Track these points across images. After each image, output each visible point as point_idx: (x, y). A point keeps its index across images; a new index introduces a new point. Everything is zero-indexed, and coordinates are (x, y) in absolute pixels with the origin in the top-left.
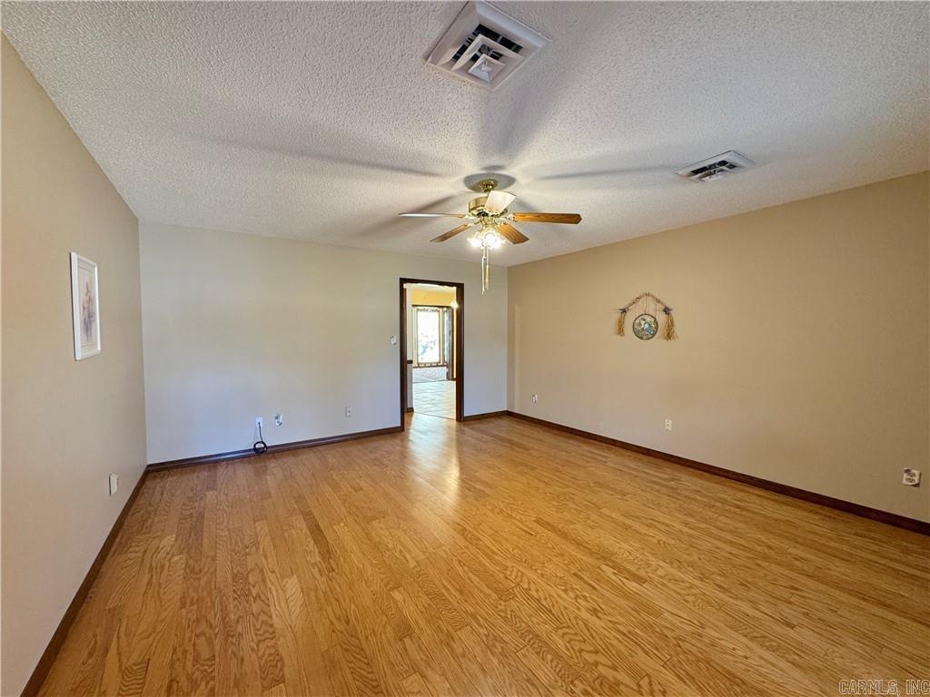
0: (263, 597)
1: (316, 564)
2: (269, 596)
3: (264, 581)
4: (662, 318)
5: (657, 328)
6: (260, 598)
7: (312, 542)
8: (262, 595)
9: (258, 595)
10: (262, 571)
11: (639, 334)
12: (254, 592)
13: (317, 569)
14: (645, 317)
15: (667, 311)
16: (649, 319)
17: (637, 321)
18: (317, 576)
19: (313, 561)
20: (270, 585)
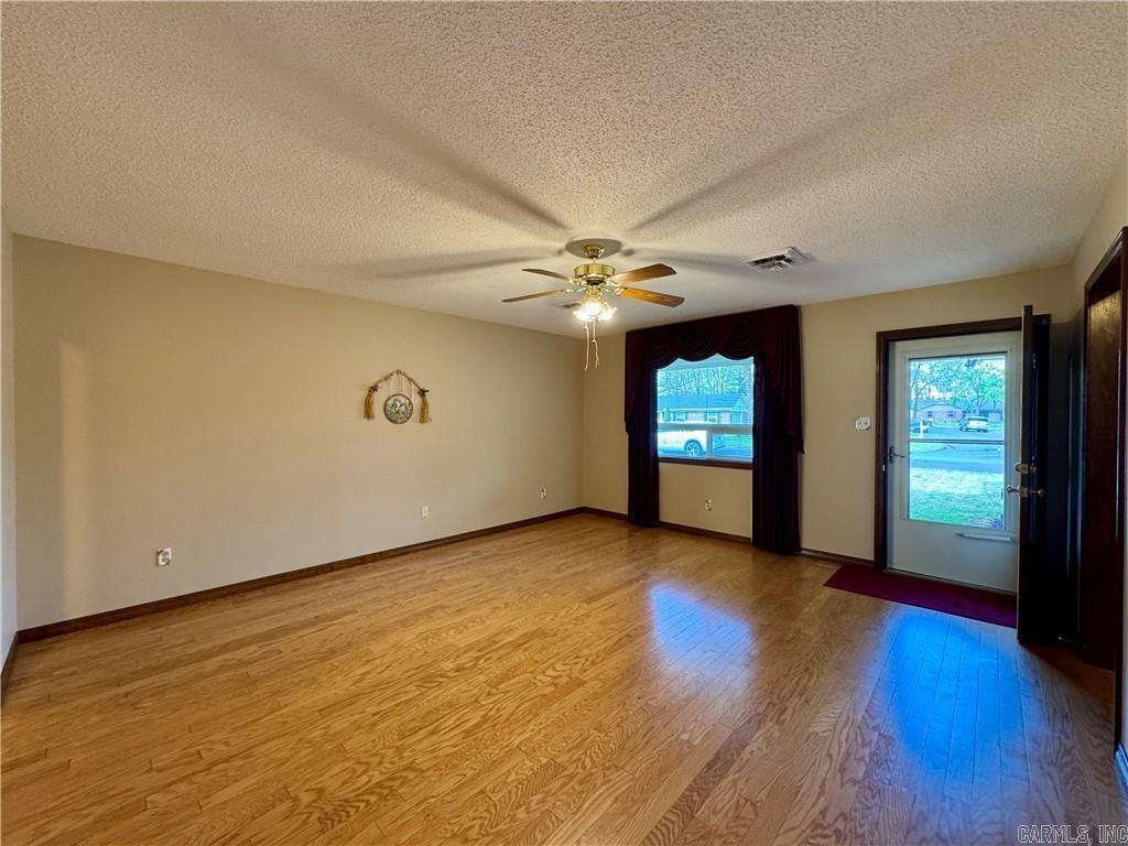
0: (859, 739)
1: (777, 722)
2: (852, 735)
3: (848, 754)
4: (416, 400)
5: (412, 410)
6: (863, 741)
7: (748, 749)
8: (860, 742)
9: (864, 745)
10: (842, 770)
11: (393, 417)
12: (867, 751)
13: (783, 717)
14: (400, 397)
15: (422, 393)
16: (403, 400)
17: (390, 402)
18: (790, 712)
19: (776, 727)
20: (844, 746)
